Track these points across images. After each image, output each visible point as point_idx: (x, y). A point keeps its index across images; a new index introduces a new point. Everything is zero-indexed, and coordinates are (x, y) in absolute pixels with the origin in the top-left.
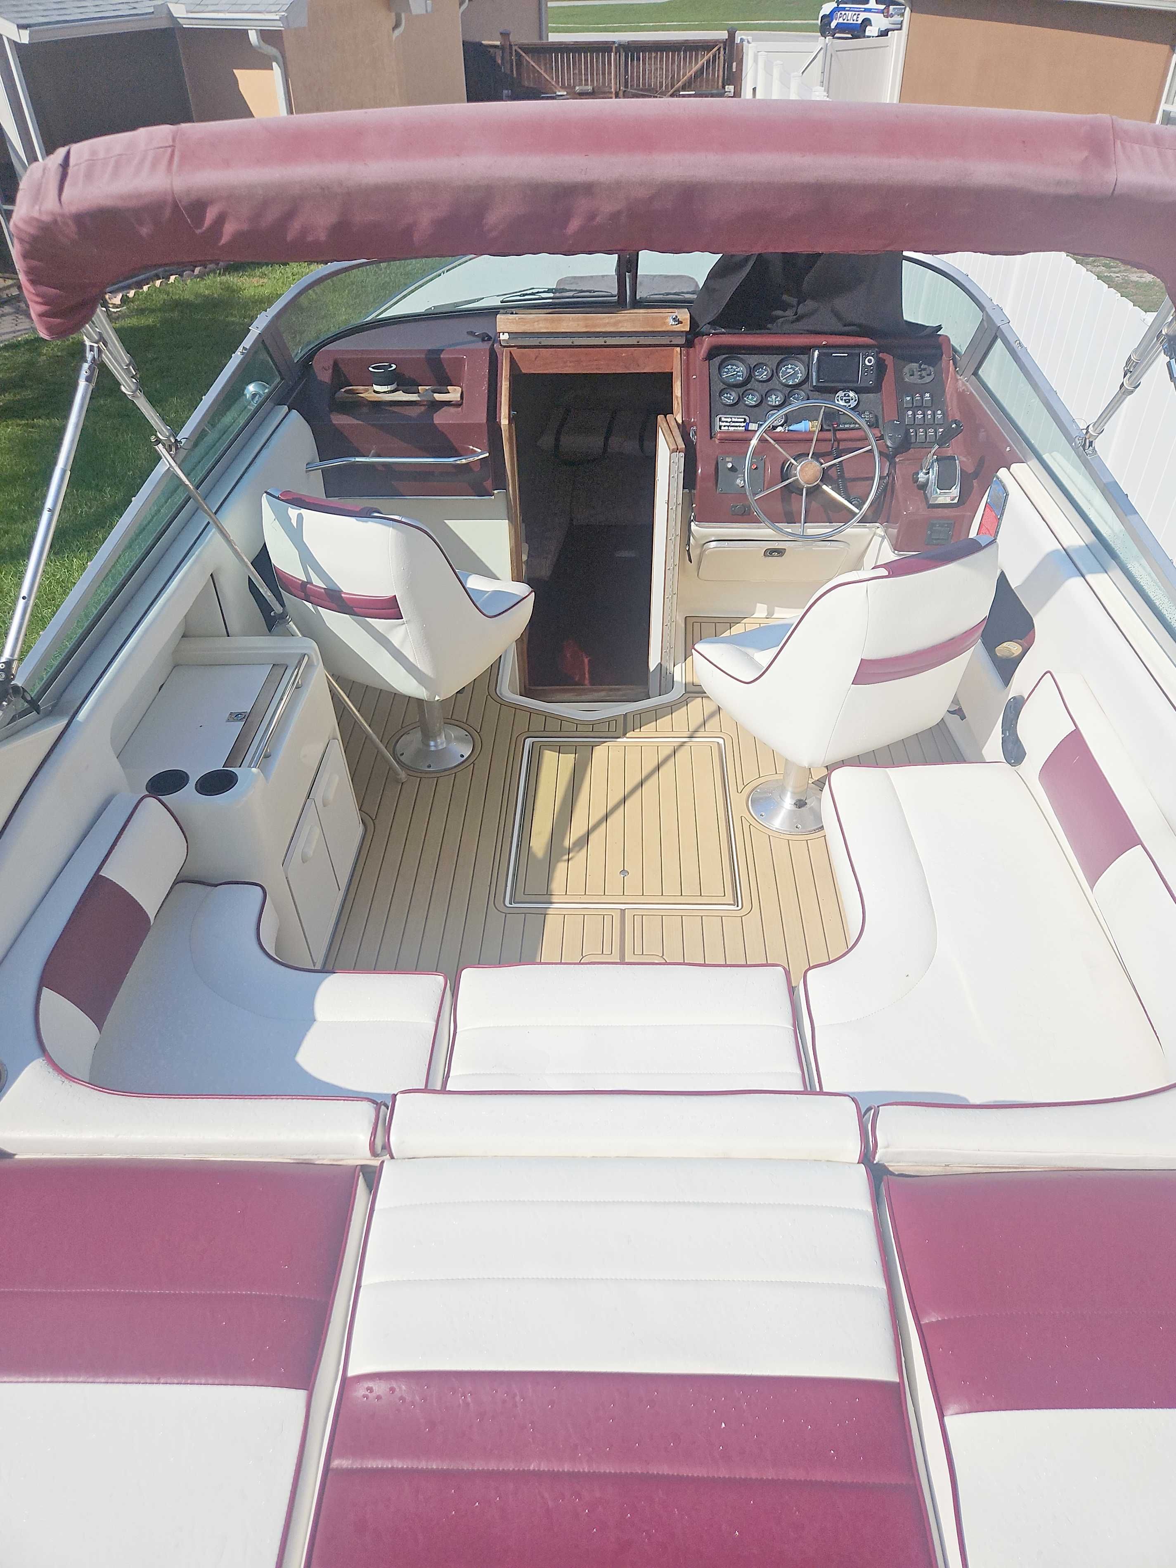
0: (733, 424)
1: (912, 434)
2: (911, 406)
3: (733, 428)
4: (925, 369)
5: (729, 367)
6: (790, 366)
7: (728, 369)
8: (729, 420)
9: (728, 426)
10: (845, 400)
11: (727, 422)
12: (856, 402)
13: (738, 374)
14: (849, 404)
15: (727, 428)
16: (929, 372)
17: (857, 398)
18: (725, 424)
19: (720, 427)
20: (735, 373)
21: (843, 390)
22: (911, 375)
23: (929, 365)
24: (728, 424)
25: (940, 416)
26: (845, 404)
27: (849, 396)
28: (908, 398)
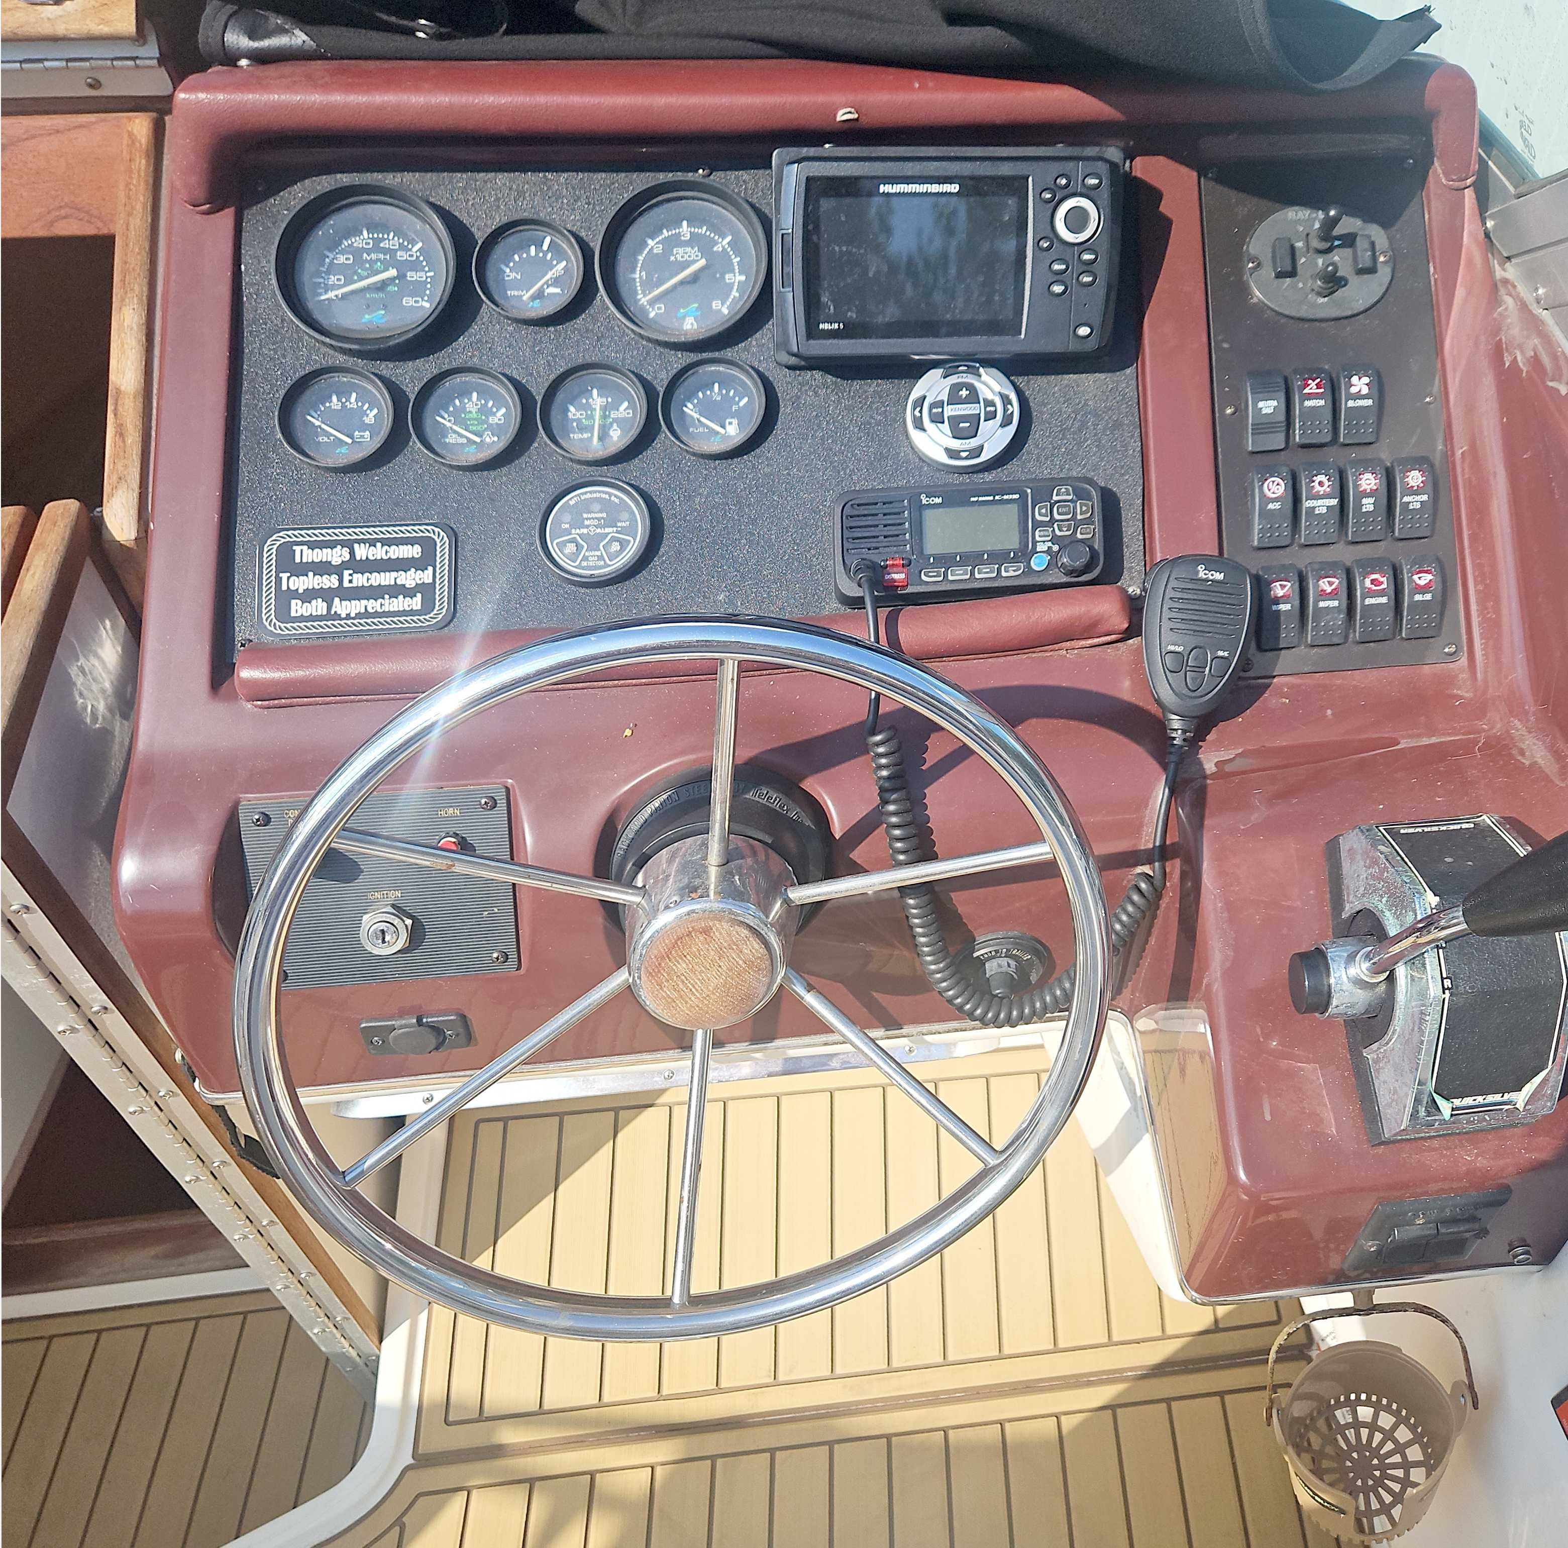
0: (360, 580)
1: (1284, 607)
2: (1277, 441)
3: (355, 607)
4: (1349, 240)
5: (363, 240)
6: (685, 229)
7: (357, 253)
8: (337, 556)
9: (327, 595)
10: (955, 421)
11: (323, 568)
12: (1012, 429)
13: (411, 276)
14: (973, 443)
15: (318, 607)
16: (1365, 259)
17: (1015, 408)
18: (311, 581)
19: (285, 597)
20: (393, 272)
21: (949, 365)
22: (1280, 275)
23: (1369, 217)
24: (331, 582)
25: (1415, 502)
26: (956, 444)
27: (974, 397)
28: (1268, 406)
